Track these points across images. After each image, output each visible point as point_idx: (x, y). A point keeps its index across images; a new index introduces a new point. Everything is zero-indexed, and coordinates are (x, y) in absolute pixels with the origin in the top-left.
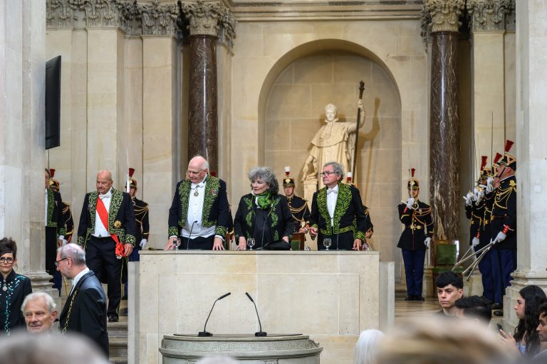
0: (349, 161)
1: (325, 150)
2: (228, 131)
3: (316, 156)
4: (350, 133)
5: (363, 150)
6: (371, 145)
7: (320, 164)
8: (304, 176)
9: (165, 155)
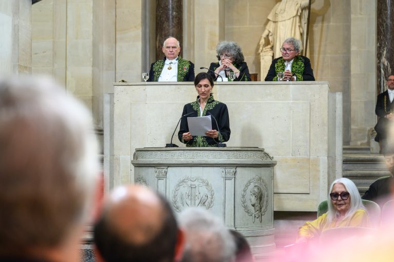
0: (302, 35)
1: (280, 24)
2: (192, 7)
3: (271, 30)
4: (303, 9)
5: (315, 25)
6: (323, 21)
7: (275, 37)
8: (261, 48)
9: (135, 27)
